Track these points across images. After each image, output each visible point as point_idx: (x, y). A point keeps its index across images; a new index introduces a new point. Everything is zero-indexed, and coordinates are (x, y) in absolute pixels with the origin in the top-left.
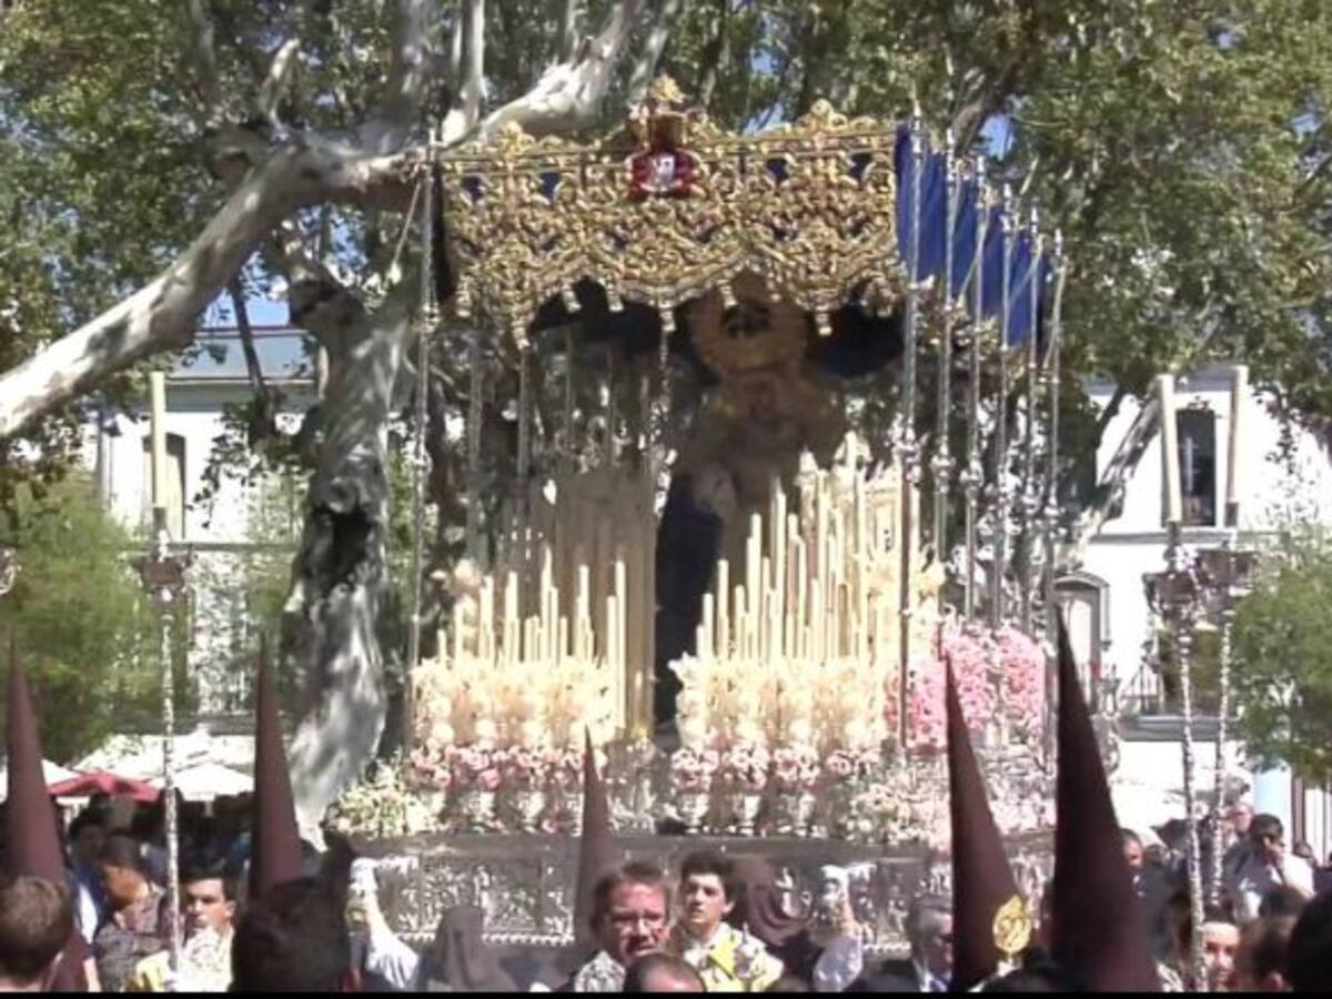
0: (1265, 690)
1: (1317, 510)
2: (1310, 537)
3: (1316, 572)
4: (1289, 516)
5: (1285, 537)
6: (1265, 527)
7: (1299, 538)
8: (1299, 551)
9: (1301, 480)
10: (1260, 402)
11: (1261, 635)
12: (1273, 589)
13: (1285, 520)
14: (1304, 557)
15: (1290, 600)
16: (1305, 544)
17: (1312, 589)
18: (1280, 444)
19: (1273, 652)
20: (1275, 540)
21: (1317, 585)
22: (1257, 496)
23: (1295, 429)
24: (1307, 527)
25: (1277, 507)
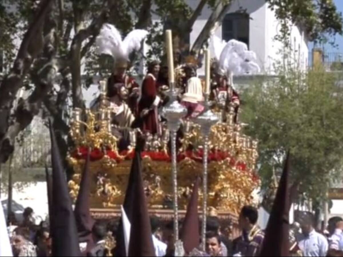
0: (271, 156)
1: (298, 64)
2: (294, 79)
3: (297, 96)
4: (285, 68)
5: (282, 79)
6: (273, 73)
7: (290, 79)
8: (289, 85)
9: (291, 49)
10: (272, 9)
11: (269, 128)
12: (276, 105)
13: (283, 70)
14: (291, 89)
15: (284, 110)
16: (292, 82)
17: (295, 105)
18: (281, 31)
19: (275, 136)
20: (277, 80)
21: (297, 102)
22: (273, 46)
23: (289, 23)
24: (293, 73)
25: (279, 63)
